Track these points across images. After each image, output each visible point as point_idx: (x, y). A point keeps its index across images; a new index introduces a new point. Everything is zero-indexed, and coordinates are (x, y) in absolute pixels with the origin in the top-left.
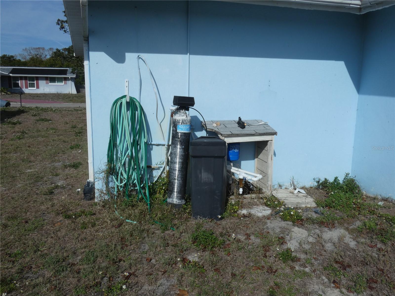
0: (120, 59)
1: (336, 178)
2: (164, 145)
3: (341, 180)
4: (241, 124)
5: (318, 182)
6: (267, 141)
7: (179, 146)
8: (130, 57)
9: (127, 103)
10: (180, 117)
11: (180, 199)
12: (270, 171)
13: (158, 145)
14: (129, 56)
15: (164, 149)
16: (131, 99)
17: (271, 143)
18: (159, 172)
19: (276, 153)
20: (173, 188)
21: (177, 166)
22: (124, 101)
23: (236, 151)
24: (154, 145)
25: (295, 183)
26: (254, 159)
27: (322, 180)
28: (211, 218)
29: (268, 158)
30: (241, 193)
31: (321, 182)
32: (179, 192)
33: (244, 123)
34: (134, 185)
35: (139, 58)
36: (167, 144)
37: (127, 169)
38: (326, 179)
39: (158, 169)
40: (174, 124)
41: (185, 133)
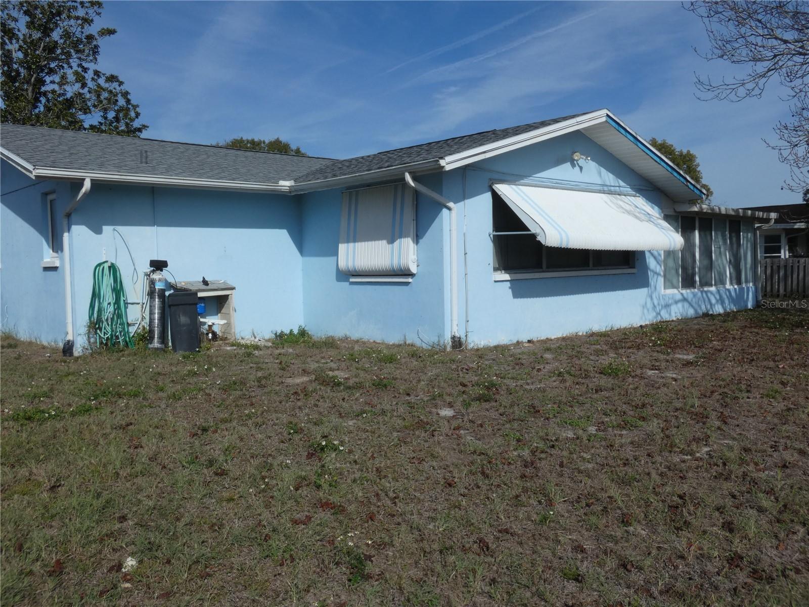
0: (98, 231)
1: (291, 331)
2: (138, 304)
3: (296, 332)
4: (205, 282)
5: (276, 334)
6: (228, 295)
7: (157, 300)
8: (107, 229)
9: (110, 267)
10: (156, 276)
11: (161, 344)
12: (232, 321)
13: (133, 304)
14: (105, 228)
15: (139, 307)
16: (112, 264)
17: (231, 297)
18: (135, 328)
19: (237, 309)
20: (154, 335)
21: (156, 316)
22: (106, 266)
23: (203, 305)
24: (130, 303)
25: (255, 334)
26: (217, 314)
27: (279, 332)
28: (191, 351)
29: (229, 311)
30: (210, 338)
31: (278, 334)
32: (159, 338)
33: (207, 281)
34: (117, 337)
35: (114, 230)
36: (141, 302)
37: (110, 323)
38: (282, 332)
39: (134, 325)
40: (152, 283)
41: (162, 289)
